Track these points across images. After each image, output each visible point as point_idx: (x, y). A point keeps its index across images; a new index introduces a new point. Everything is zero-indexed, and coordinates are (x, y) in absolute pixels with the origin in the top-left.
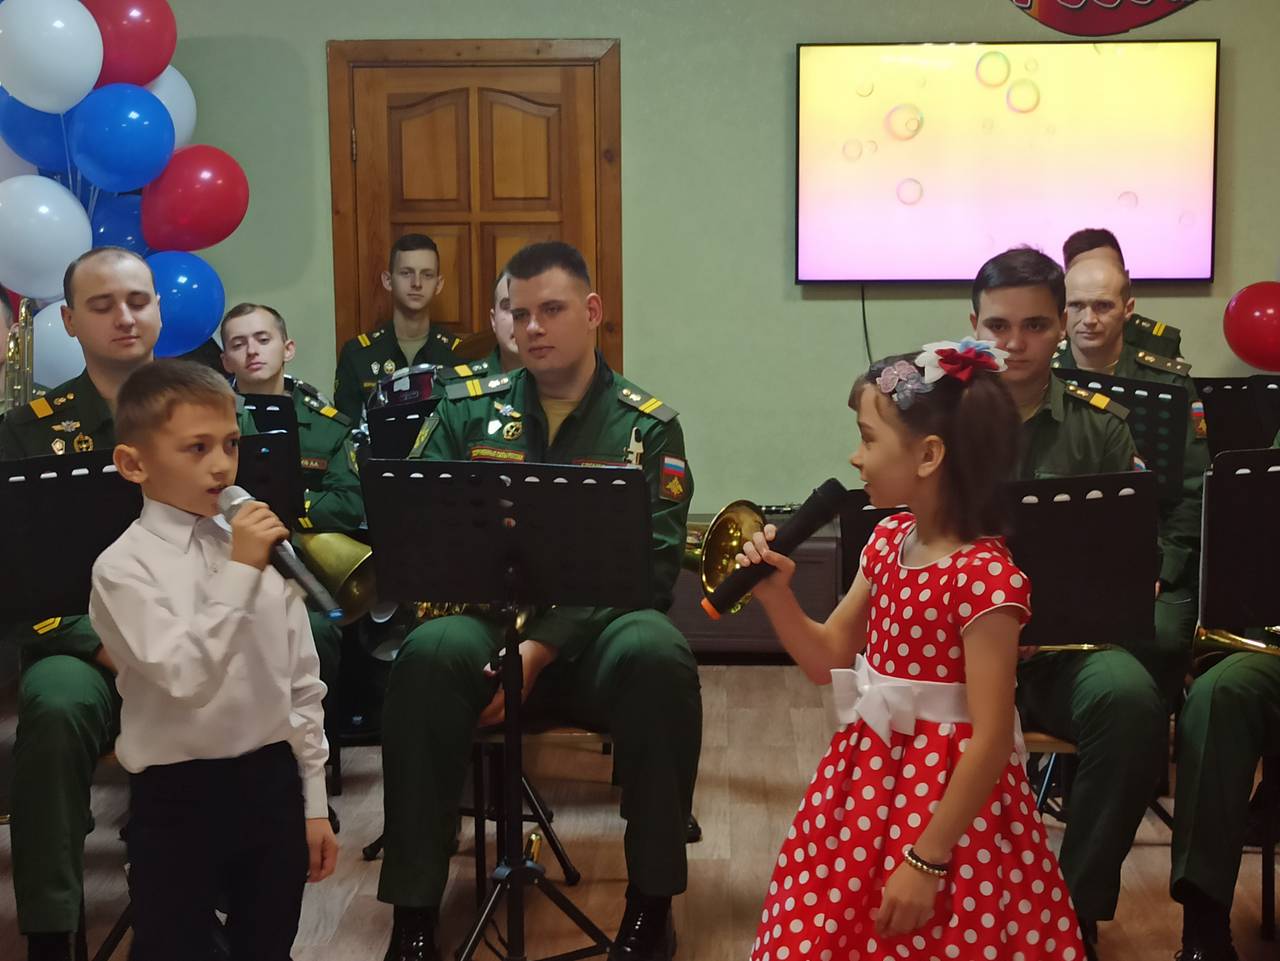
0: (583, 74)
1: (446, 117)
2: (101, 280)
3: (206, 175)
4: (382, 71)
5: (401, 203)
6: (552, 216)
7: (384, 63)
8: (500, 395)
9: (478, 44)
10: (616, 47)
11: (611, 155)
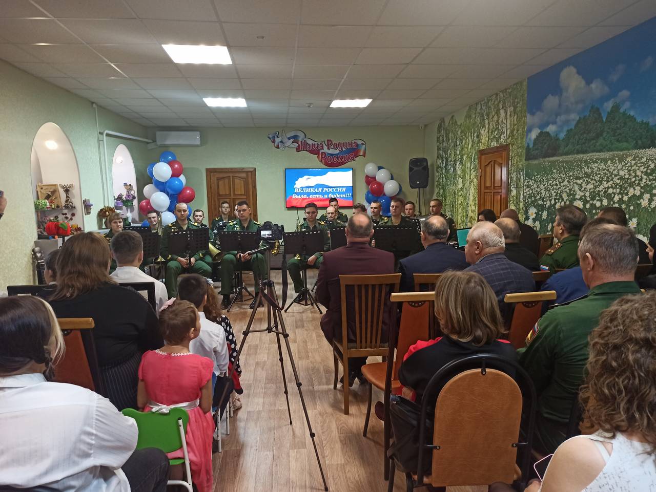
0: (250, 174)
1: (227, 181)
2: (179, 207)
3: (188, 191)
4: (215, 173)
5: (219, 195)
6: (245, 197)
7: (216, 172)
8: (236, 224)
9: (232, 169)
10: (255, 169)
11: (255, 187)
